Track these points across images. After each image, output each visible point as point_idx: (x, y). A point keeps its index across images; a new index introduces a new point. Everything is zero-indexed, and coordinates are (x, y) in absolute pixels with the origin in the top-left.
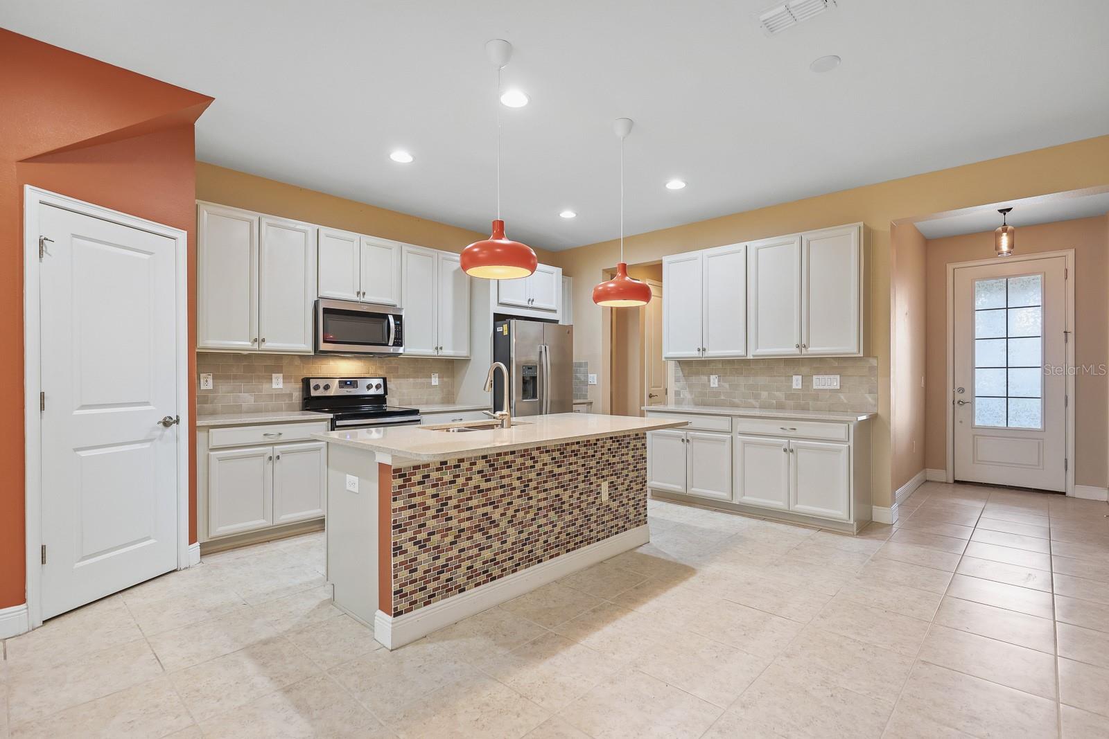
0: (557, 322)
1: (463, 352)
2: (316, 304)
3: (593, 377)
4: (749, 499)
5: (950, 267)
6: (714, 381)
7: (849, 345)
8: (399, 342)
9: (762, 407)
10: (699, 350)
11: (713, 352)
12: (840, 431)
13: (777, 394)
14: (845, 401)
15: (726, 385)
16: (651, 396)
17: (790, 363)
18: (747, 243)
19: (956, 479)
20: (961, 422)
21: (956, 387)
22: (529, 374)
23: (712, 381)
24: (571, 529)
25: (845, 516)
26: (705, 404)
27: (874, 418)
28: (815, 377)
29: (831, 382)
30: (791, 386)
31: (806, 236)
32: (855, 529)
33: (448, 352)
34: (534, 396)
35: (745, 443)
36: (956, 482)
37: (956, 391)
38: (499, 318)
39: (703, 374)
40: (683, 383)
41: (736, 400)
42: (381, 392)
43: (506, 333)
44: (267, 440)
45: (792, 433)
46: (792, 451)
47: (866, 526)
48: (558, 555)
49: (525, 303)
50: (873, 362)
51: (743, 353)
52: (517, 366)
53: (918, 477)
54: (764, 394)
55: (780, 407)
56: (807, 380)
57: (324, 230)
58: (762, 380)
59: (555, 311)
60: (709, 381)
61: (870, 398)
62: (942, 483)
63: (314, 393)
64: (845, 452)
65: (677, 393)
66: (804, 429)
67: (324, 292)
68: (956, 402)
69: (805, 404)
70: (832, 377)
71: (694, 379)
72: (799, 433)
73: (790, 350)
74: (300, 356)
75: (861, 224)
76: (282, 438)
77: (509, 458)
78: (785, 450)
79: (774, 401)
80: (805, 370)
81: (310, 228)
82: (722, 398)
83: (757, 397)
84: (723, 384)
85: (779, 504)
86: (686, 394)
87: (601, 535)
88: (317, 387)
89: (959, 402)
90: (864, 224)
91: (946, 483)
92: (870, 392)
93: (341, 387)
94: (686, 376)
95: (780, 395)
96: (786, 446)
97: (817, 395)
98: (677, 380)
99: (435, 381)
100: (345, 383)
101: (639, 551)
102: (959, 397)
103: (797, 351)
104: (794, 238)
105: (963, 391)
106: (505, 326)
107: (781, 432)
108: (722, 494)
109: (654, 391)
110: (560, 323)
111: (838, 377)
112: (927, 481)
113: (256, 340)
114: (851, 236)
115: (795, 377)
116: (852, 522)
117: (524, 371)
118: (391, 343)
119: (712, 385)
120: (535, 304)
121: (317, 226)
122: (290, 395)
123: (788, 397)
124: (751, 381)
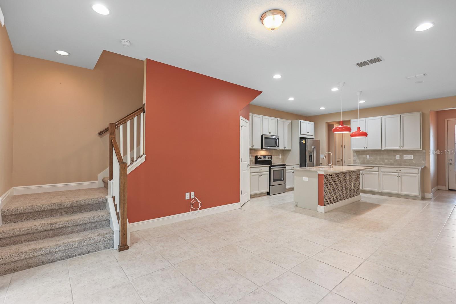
0: (313, 139)
1: (290, 148)
2: (262, 136)
3: (322, 156)
4: (385, 191)
5: (446, 120)
6: (368, 157)
7: (417, 146)
8: (278, 146)
9: (385, 165)
10: (365, 148)
11: (369, 148)
12: (416, 171)
13: (391, 161)
14: (415, 163)
15: (373, 158)
16: (337, 162)
17: (396, 152)
18: (381, 116)
19: (449, 189)
20: (451, 170)
21: (449, 159)
22: (310, 154)
23: (367, 157)
24: (347, 193)
25: (418, 195)
26: (364, 164)
27: (425, 167)
28: (404, 156)
29: (410, 157)
30: (396, 158)
31: (402, 115)
32: (421, 198)
33: (287, 148)
34: (312, 161)
35: (383, 175)
36: (449, 190)
37: (449, 161)
38: (301, 139)
39: (364, 155)
40: (356, 157)
41: (376, 163)
42: (271, 159)
43: (304, 143)
44: (260, 171)
45: (400, 171)
46: (400, 177)
47: (423, 198)
48: (345, 199)
49: (306, 133)
50: (424, 151)
51: (381, 149)
52: (308, 151)
53: (436, 188)
54: (386, 161)
55: (392, 164)
56: (401, 157)
57: (264, 117)
58: (386, 156)
59: (313, 136)
60: (366, 157)
61: (423, 162)
62: (444, 190)
63: (259, 160)
64: (418, 177)
65: (354, 161)
66: (403, 170)
67: (264, 133)
68: (449, 164)
69: (401, 163)
70: (410, 156)
71: (360, 156)
72: (402, 171)
73: (397, 148)
74: (255, 150)
75: (421, 112)
76: (262, 171)
77: (338, 174)
78: (398, 176)
79: (390, 163)
80: (401, 153)
81: (261, 116)
82: (371, 162)
83: (383, 162)
84: (372, 158)
85: (396, 192)
86: (358, 161)
87: (352, 196)
88: (259, 158)
89: (450, 164)
90: (422, 113)
91: (446, 190)
92: (423, 160)
93: (263, 158)
94: (358, 155)
95: (392, 161)
96: (398, 175)
97: (405, 161)
98: (354, 156)
99: (280, 157)
100: (264, 157)
101: (360, 201)
102: (450, 162)
103: (400, 148)
104: (398, 115)
105: (452, 160)
106: (304, 141)
107: (396, 171)
108: (376, 189)
109: (339, 160)
110: (314, 139)
111: (412, 155)
112: (438, 190)
113: (252, 146)
114: (417, 116)
115: (397, 156)
116: (420, 196)
117: (309, 153)
118: (277, 146)
119: (367, 158)
120: (309, 134)
121: (262, 116)
122: (253, 160)
123: (394, 162)
124: (381, 157)
